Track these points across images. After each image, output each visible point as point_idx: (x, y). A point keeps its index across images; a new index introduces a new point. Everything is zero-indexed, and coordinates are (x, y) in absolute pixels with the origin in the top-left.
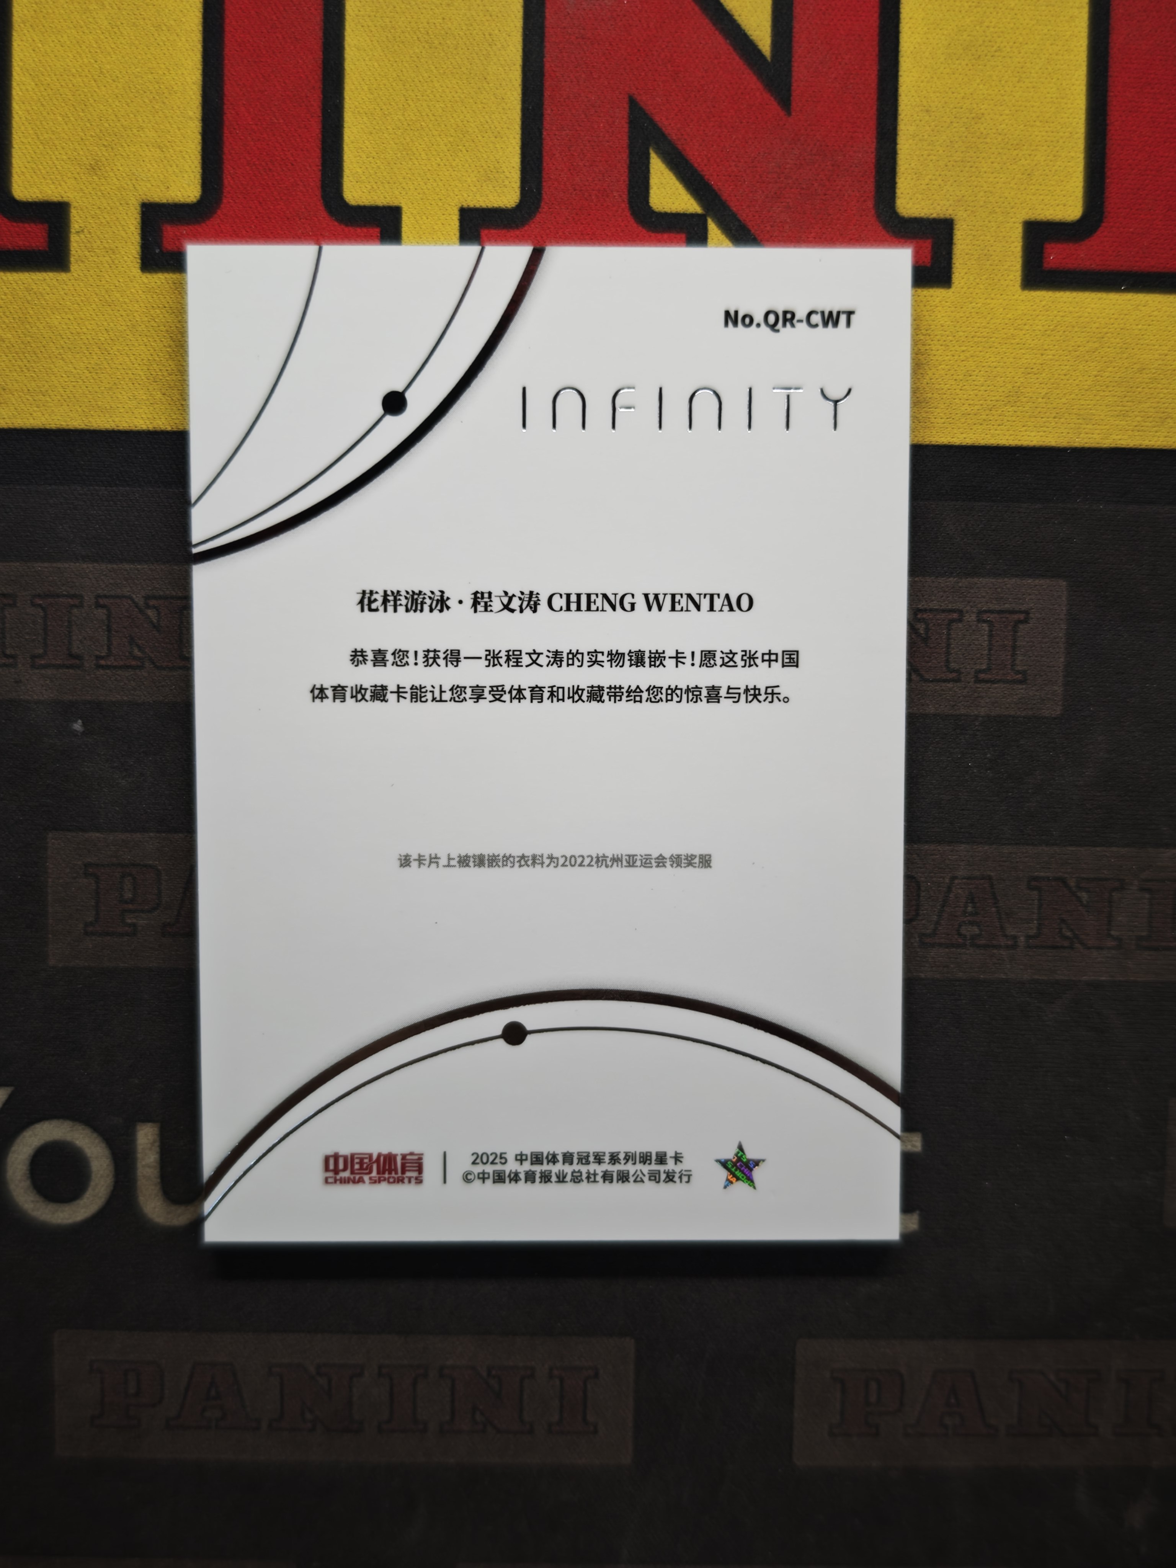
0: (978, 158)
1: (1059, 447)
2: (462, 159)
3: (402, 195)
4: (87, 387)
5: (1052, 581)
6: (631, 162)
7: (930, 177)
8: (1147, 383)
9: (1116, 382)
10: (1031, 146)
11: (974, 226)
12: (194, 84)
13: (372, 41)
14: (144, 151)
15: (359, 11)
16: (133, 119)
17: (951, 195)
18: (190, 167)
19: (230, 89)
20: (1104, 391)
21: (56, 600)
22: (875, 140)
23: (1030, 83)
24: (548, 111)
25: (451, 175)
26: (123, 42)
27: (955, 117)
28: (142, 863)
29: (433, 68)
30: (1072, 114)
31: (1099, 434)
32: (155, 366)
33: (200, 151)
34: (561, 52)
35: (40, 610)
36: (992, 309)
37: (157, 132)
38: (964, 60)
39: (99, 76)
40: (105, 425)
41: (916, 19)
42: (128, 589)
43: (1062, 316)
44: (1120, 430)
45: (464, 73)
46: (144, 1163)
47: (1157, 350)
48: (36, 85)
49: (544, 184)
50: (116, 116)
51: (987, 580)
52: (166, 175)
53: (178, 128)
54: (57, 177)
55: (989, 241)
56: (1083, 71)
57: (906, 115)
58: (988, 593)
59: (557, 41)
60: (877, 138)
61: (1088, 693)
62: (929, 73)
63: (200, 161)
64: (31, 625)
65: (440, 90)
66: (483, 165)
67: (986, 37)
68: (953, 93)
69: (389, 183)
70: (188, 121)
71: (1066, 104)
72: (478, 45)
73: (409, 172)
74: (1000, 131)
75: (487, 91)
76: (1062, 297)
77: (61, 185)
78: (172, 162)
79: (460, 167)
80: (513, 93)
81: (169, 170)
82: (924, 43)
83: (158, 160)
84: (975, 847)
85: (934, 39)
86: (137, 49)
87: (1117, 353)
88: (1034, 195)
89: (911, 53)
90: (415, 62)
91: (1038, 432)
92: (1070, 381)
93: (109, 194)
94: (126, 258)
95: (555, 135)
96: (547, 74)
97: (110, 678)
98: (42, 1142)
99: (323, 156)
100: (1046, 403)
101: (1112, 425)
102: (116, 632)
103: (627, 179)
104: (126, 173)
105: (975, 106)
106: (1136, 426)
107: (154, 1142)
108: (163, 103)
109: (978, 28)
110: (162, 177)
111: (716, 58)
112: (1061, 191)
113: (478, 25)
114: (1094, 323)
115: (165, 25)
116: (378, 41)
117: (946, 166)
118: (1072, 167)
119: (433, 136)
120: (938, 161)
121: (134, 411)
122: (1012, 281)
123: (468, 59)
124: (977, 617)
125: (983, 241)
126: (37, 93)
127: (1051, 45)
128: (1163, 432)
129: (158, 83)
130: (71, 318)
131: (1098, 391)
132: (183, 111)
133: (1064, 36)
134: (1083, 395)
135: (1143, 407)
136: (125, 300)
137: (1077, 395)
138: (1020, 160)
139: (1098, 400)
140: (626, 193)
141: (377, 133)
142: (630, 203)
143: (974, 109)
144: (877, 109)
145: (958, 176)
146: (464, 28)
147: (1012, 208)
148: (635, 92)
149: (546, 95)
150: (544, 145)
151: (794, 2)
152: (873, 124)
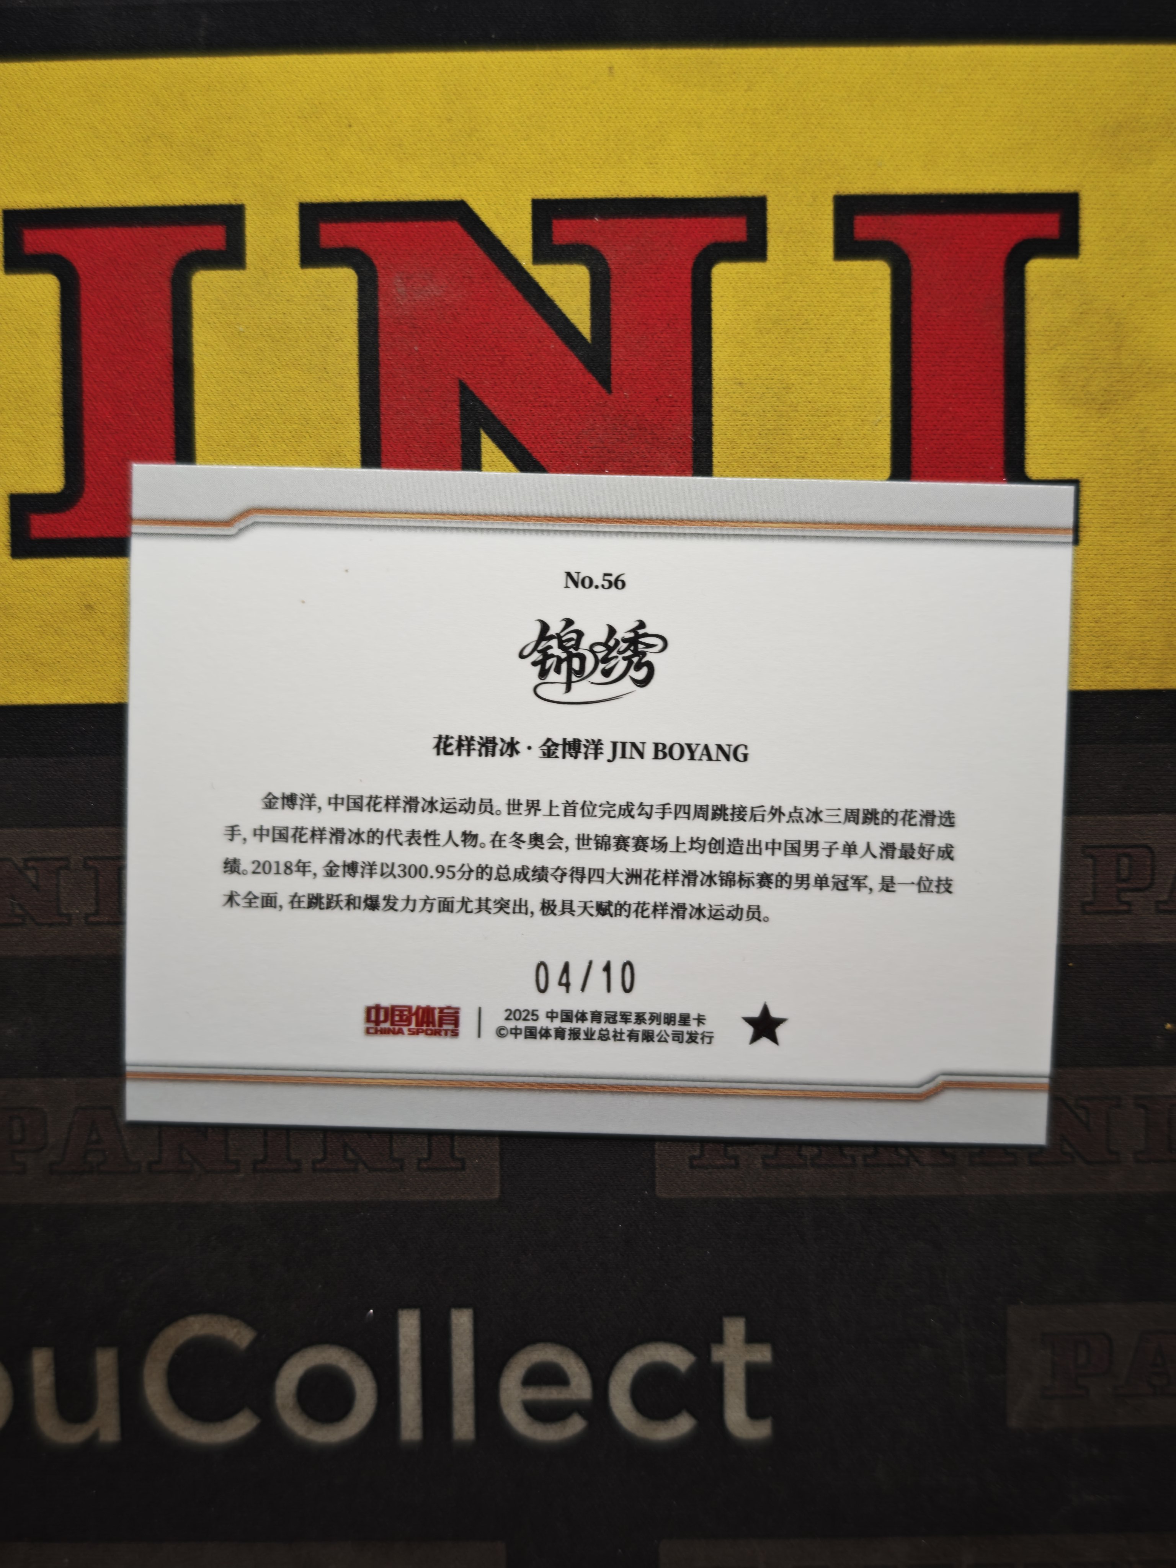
0: (790, 425)
2: (306, 445)
6: (463, 441)
7: (744, 445)
10: (839, 412)
12: (55, 382)
13: (218, 337)
14: (10, 446)
15: (206, 309)
17: (765, 462)
18: (54, 459)
19: (88, 386)
22: (691, 413)
23: (838, 352)
24: (384, 397)
27: (767, 388)
29: (275, 360)
30: (878, 380)
32: (27, 644)
33: (63, 444)
34: (395, 341)
37: (22, 427)
38: (773, 333)
41: (727, 297)
42: (9, 852)
45: (305, 364)
46: (40, 1385)
52: (32, 467)
53: (41, 423)
56: (887, 339)
57: (720, 388)
59: (390, 331)
60: (693, 411)
62: (741, 347)
63: (63, 454)
65: (283, 381)
66: (327, 449)
67: (794, 310)
68: (764, 365)
70: (51, 417)
71: (872, 371)
72: (317, 337)
74: (809, 399)
78: (37, 456)
79: (303, 452)
80: (351, 381)
81: (34, 463)
82: (735, 320)
83: (23, 454)
85: (744, 315)
88: (844, 458)
89: (724, 328)
90: (258, 355)
95: (392, 419)
96: (381, 363)
99: (177, 446)
103: (460, 459)
105: (785, 377)
107: (49, 1365)
108: (28, 401)
109: (786, 302)
110: (28, 469)
111: (540, 342)
112: (871, 453)
113: (317, 318)
115: (27, 328)
116: (223, 337)
117: (760, 434)
118: (880, 430)
121: (9, 687)
123: (308, 351)
127: (856, 316)
129: (21, 382)
132: (45, 408)
133: (868, 307)
138: (830, 425)
141: (226, 423)
143: (784, 379)
144: (693, 383)
145: (772, 444)
146: (303, 322)
148: (464, 377)
149: (382, 382)
150: (382, 429)
151: (611, 286)
152: (689, 398)
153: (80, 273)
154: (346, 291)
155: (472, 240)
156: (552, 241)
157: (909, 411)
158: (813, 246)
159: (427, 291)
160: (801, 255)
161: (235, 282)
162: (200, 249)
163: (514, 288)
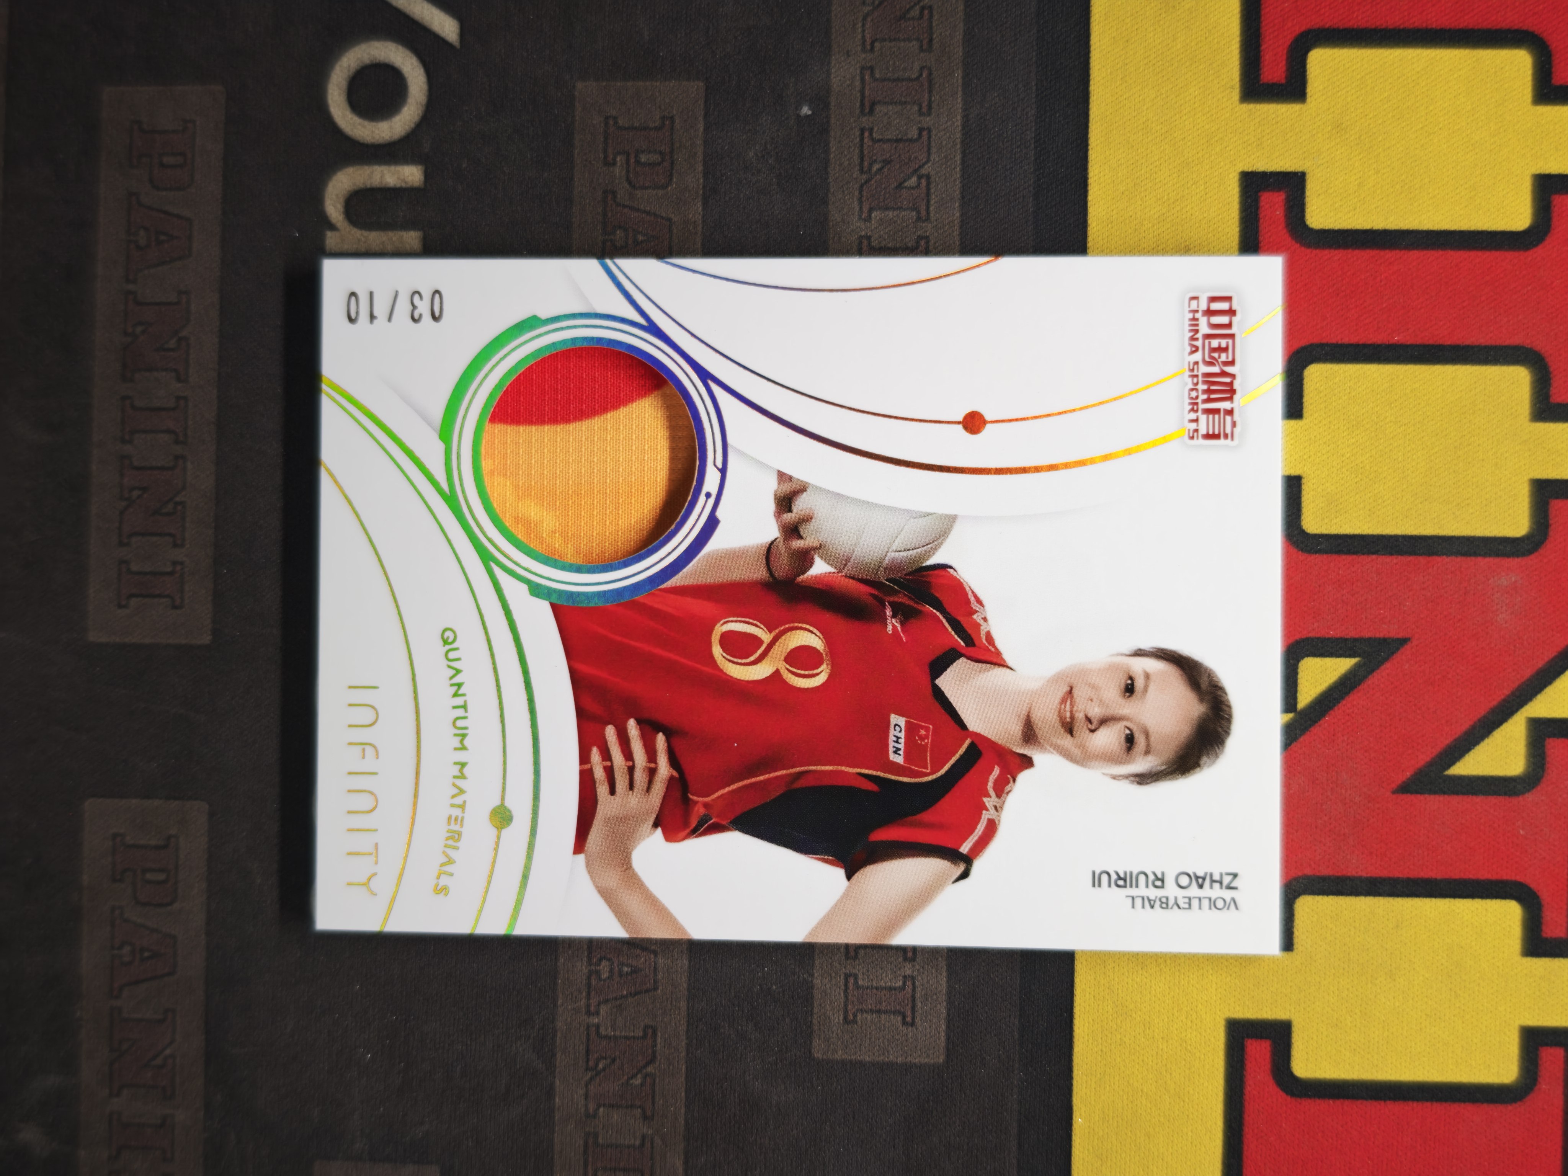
0: (1353, 975)
1: (1073, 1055)
2: (1348, 478)
3: (1314, 420)
4: (1130, 120)
5: (943, 1048)
6: (1346, 640)
7: (1334, 928)
8: (1135, 1140)
9: (1136, 1111)
10: (1364, 1027)
11: (1287, 972)
12: (1419, 222)
13: (1461, 391)
14: (1355, 174)
15: (1490, 380)
16: (1385, 163)
17: (1316, 949)
18: (1340, 218)
19: (1414, 255)
20: (1127, 1099)
21: (926, 91)
22: (1369, 875)
23: (1426, 1027)
24: (1395, 560)
25: (1333, 467)
26: (1459, 155)
27: (1391, 953)
28: (674, 171)
29: (1436, 450)
30: (1396, 1067)
31: (1086, 1094)
33: (1355, 228)
34: (1451, 573)
35: (915, 76)
36: (1207, 989)
37: (1374, 186)
38: (1447, 961)
39: (1426, 132)
40: (1094, 137)
41: (1486, 915)
42: (937, 159)
43: (1200, 1058)
44: (1089, 1115)
45: (1431, 480)
46: (385, 172)
47: (1167, 1151)
48: (1418, 72)
49: (1325, 556)
50: (1389, 148)
51: (945, 985)
52: (1333, 195)
54: (1330, 92)
55: (1272, 986)
56: (1437, 1077)
57: (1393, 905)
58: (932, 986)
59: (1462, 568)
60: (1371, 877)
61: (835, 1084)
62: (1434, 927)
63: (1346, 228)
64: (902, 66)
65: (1414, 456)
66: (1343, 498)
67: (1469, 984)
68: (1415, 951)
69: (1325, 407)
70: (1383, 218)
71: (1405, 1061)
72: (1458, 493)
73: (1336, 427)
74: (1379, 996)
75: (1414, 501)
76: (1218, 1058)
77: (1322, 95)
78: (1344, 201)
79: (1341, 475)
80: (1412, 527)
81: (1337, 198)
82: (1462, 923)
83: (1347, 188)
84: (686, 974)
85: (1467, 932)
86: (1453, 168)
87: (1164, 1112)
88: (1317, 1030)
89: (1454, 911)
90: (1442, 432)
91: (1088, 1035)
92: (1137, 1066)
93: (1314, 141)
94: (1253, 157)
95: (1372, 567)
96: (1431, 558)
97: (852, 142)
98: (406, 75)
99: (1351, 345)
100: (1116, 1042)
101: (1094, 1107)
102: (896, 147)
103: (1330, 636)
104: (1334, 157)
105: (1403, 972)
106: (1094, 1130)
107: (406, 182)
109: (1478, 975)
110: (1331, 191)
111: (1447, 722)
112: (1321, 1057)
113: (1477, 493)
114: (1193, 1089)
115: (1475, 195)
116: (1461, 397)
117: (1345, 945)
118: (1344, 1067)
119: (1371, 450)
120: (1349, 936)
121: (1106, 165)
122: (1234, 1008)
123: (1444, 483)
124: (909, 976)
125: (1273, 980)
126: (1410, 74)
127: (1462, 1046)
128: (1088, 1156)
129: (1420, 187)
130: (1196, 105)
131: (1128, 1093)
132: (1393, 212)
133: (1471, 1059)
134: (1124, 1078)
135: (1112, 1137)
136: (1213, 157)
137: (1124, 1072)
138: (1351, 1016)
139: (1118, 1093)
140: (1317, 636)
141: (1373, 397)
142: (1308, 639)
143: (1400, 971)
144: (1399, 878)
145: (1335, 956)
146: (1474, 479)
147: (1304, 1009)
148: (1413, 644)
149: (1411, 558)
150: (1362, 556)
151: (1501, 797)
152: (1384, 874)
153: (1531, 252)
154: (1504, 524)
155: (1553, 655)
156: (1549, 737)
157: (1363, 1098)
158: (1534, 1005)
159: (1502, 607)
160: (1525, 992)
161: (1516, 411)
162: (1552, 376)
163: (1503, 697)
